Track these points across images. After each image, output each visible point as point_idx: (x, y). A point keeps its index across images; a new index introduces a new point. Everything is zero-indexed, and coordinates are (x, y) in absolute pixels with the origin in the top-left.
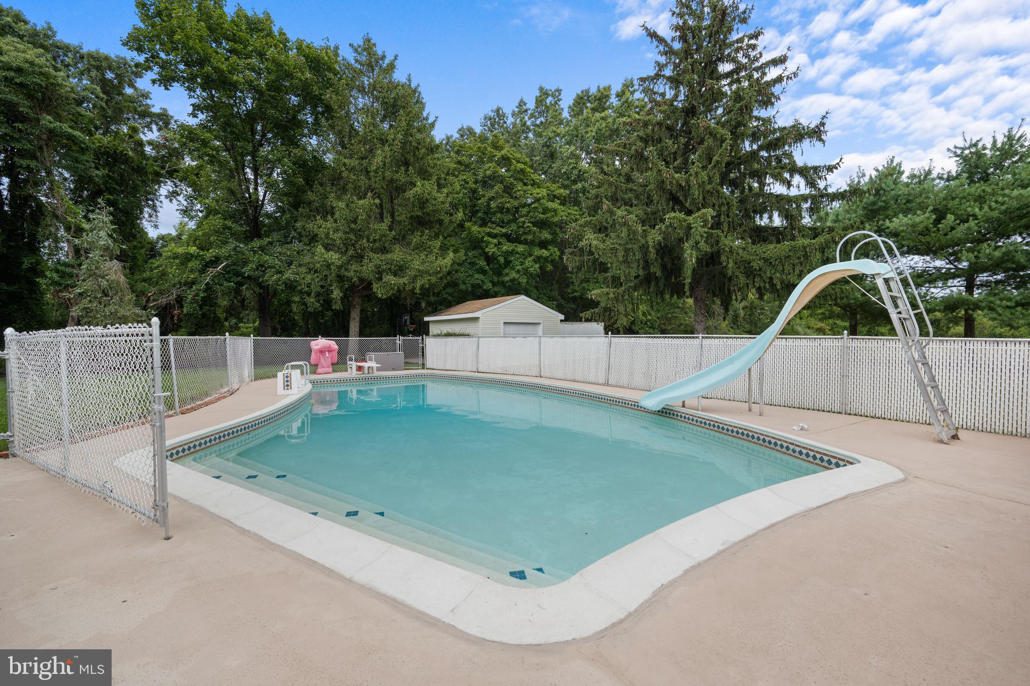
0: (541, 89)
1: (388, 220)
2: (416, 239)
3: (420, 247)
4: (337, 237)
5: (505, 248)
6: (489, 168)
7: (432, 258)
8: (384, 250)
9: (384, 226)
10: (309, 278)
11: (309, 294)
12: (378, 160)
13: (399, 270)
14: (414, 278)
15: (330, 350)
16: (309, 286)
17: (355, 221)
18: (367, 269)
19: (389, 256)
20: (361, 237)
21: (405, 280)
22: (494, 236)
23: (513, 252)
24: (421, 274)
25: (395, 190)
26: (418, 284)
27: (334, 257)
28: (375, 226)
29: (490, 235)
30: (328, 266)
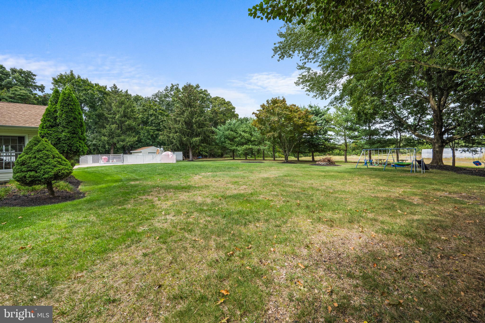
0: (172, 84)
1: (120, 130)
2: (128, 133)
3: (129, 135)
4: (107, 134)
5: (155, 133)
6: (151, 112)
7: (132, 138)
8: (119, 136)
9: (119, 131)
10: (99, 143)
11: (99, 146)
12: (117, 117)
13: (123, 141)
14: (127, 143)
15: (106, 159)
16: (99, 144)
17: (112, 130)
18: (115, 140)
19: (121, 138)
20: (113, 133)
21: (125, 143)
22: (153, 130)
23: (158, 134)
24: (129, 142)
25: (122, 122)
26: (128, 144)
27: (106, 138)
28: (116, 131)
29: (151, 129)
30: (105, 140)
